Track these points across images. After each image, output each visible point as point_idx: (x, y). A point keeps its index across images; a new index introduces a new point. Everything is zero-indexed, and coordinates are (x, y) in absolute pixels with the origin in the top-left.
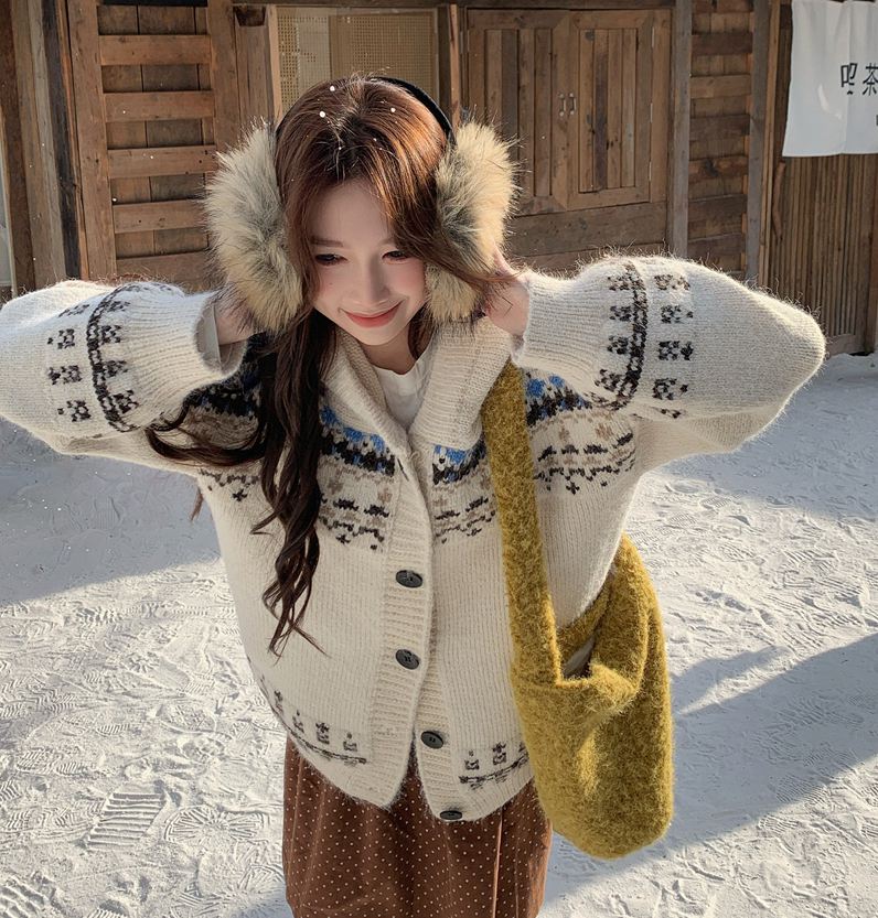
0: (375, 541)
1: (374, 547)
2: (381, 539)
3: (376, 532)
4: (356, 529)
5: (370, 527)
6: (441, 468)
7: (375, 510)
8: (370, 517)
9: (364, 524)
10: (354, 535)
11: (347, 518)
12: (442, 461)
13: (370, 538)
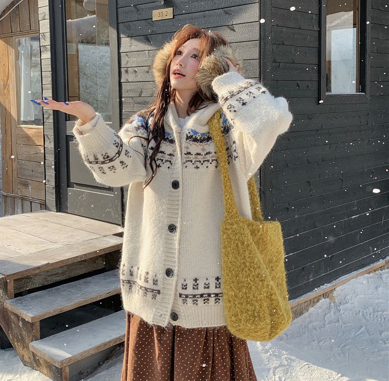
0: (169, 165)
1: (169, 168)
2: (172, 164)
3: (170, 161)
4: (164, 161)
5: (169, 160)
6: (189, 135)
7: (171, 155)
8: (169, 157)
9: (167, 159)
10: (163, 163)
11: (162, 157)
12: (189, 133)
13: (168, 164)
